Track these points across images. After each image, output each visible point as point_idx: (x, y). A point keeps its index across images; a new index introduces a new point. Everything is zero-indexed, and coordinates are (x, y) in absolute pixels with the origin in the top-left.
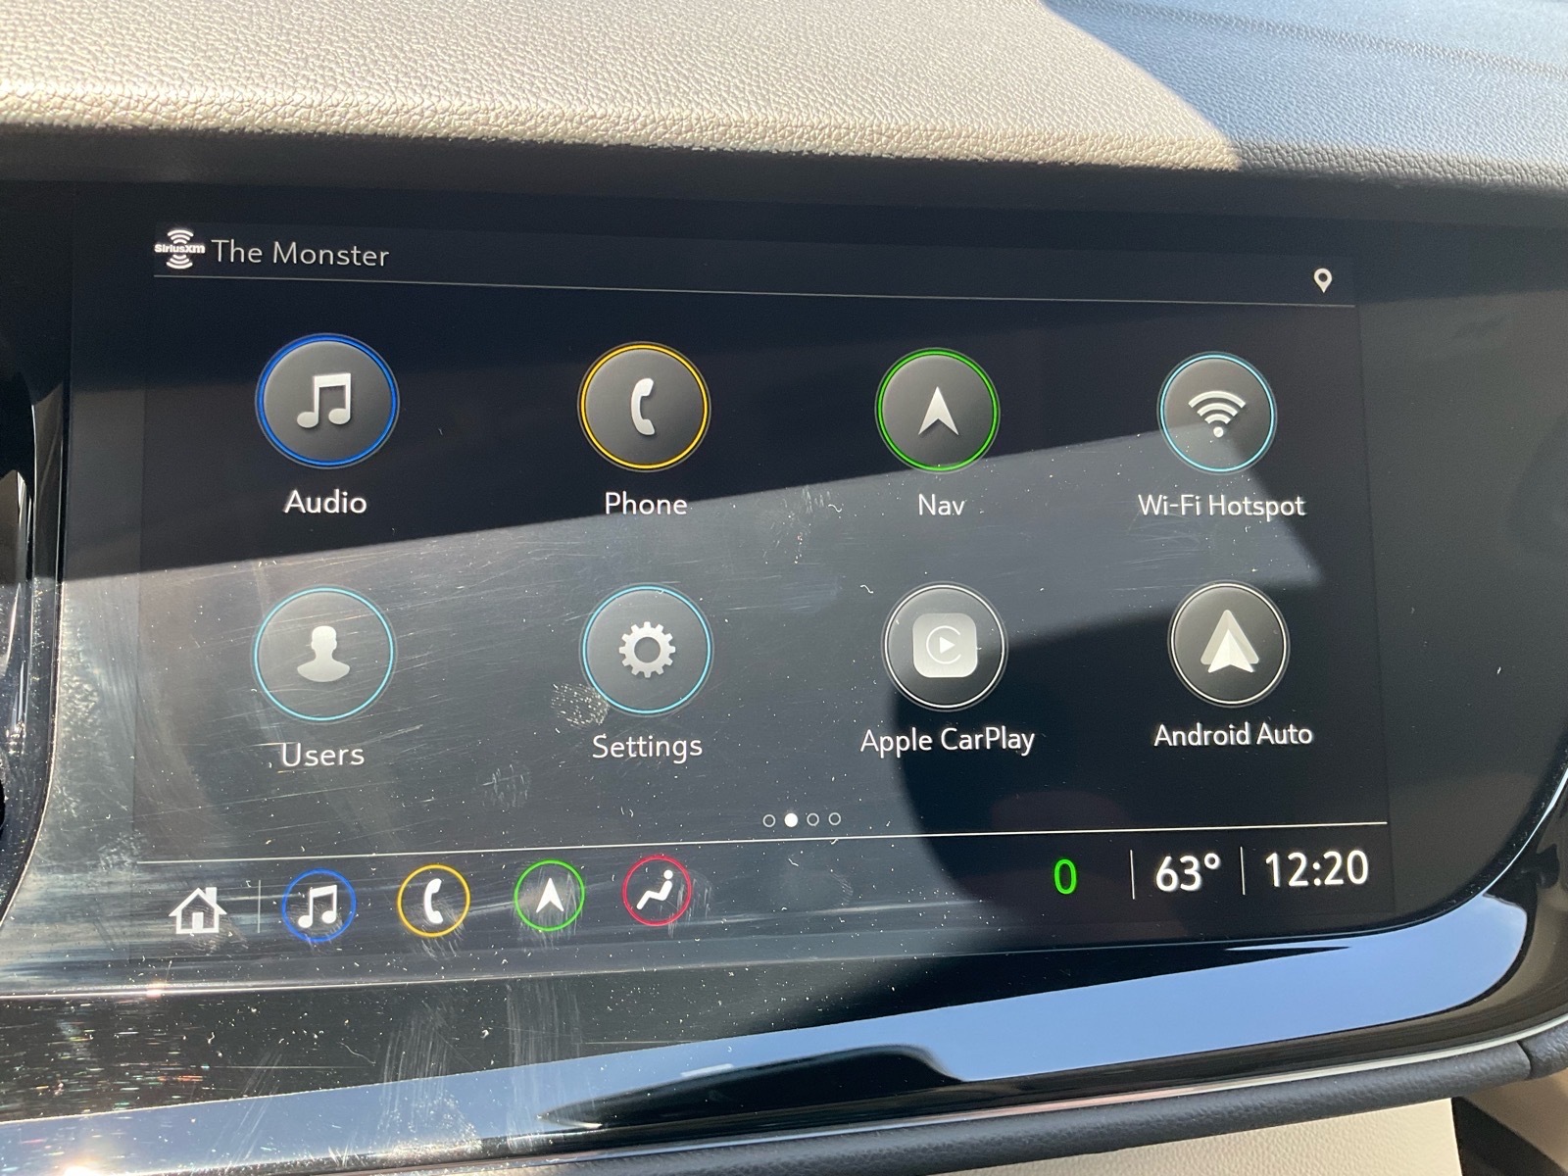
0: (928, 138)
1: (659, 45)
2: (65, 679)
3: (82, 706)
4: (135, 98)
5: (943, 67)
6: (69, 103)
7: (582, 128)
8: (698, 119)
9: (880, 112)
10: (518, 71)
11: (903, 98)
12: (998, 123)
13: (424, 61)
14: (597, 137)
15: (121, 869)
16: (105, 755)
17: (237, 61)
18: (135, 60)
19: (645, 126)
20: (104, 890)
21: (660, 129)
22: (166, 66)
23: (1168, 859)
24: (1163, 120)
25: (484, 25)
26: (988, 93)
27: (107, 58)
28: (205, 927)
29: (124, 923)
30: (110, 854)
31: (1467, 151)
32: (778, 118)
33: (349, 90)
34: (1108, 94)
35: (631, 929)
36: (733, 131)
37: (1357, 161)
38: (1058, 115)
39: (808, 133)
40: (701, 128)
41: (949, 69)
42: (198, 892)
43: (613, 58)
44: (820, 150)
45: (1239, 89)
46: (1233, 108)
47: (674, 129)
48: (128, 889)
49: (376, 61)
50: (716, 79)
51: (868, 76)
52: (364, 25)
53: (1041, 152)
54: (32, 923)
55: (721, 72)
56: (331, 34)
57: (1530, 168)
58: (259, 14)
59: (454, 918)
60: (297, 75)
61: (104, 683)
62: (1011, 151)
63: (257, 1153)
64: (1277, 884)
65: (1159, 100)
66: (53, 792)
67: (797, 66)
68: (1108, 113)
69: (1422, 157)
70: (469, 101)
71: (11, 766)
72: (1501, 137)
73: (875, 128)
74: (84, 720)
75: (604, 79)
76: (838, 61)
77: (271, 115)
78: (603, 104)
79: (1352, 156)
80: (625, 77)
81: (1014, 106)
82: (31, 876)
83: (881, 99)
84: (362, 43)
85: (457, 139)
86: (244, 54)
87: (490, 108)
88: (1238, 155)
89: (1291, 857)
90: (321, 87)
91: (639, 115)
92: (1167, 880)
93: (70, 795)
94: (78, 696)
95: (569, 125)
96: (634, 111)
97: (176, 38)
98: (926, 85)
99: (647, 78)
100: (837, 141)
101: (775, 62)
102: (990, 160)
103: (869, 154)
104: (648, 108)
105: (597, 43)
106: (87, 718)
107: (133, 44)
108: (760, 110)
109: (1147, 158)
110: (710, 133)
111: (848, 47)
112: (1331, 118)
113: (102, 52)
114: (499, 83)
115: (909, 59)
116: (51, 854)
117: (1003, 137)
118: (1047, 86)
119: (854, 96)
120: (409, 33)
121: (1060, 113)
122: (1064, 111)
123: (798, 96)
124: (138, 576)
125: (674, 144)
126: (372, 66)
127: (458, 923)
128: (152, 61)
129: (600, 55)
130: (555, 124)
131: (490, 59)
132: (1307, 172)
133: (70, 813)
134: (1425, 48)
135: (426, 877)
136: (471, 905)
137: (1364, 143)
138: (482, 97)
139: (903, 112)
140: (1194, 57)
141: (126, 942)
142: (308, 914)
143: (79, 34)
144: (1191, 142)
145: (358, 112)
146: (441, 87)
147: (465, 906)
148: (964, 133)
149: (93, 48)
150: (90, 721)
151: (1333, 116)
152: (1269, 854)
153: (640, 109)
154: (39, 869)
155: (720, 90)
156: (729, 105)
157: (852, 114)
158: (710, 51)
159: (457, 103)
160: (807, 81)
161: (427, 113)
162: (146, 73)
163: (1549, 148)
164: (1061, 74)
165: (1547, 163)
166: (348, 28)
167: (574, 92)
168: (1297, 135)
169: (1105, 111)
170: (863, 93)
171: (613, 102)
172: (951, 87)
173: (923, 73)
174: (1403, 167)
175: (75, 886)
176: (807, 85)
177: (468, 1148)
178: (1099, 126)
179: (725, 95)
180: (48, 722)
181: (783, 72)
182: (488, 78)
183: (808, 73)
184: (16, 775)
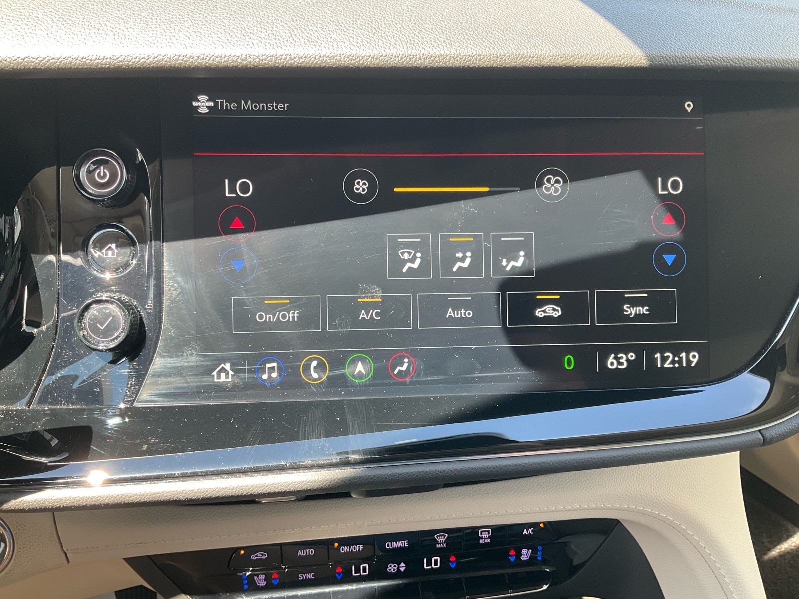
0: (517, 58)
1: (406, 22)
2: (167, 282)
3: (174, 292)
4: (206, 55)
5: (523, 26)
6: (181, 58)
7: (377, 61)
8: (423, 55)
9: (497, 47)
10: (351, 37)
11: (507, 41)
12: (546, 51)
13: (314, 34)
14: (383, 64)
15: (193, 356)
16: (184, 312)
17: (242, 37)
18: (204, 39)
19: (402, 59)
20: (186, 365)
21: (408, 60)
22: (216, 40)
23: (613, 356)
24: (617, 46)
25: (336, 16)
26: (542, 37)
27: (193, 38)
28: (226, 379)
29: (195, 377)
30: (188, 351)
31: (750, 54)
32: (455, 53)
33: (287, 49)
34: (593, 35)
35: (391, 381)
36: (437, 59)
37: (701, 61)
38: (572, 46)
39: (468, 58)
40: (424, 59)
41: (526, 27)
42: (223, 365)
43: (388, 29)
44: (472, 65)
45: (650, 29)
46: (647, 39)
47: (414, 59)
48: (195, 364)
49: (296, 35)
50: (430, 36)
51: (492, 32)
52: (289, 19)
53: (564, 62)
54: (158, 377)
55: (432, 33)
56: (277, 23)
57: (779, 60)
58: (247, 15)
59: (323, 376)
60: (266, 43)
61: (183, 283)
62: (551, 62)
63: (254, 462)
64: (659, 366)
65: (615, 36)
66: (164, 326)
67: (463, 29)
68: (593, 44)
69: (730, 57)
70: (333, 52)
71: (148, 316)
72: (766, 46)
73: (495, 55)
74: (175, 298)
75: (385, 39)
76: (480, 25)
77: (257, 60)
78: (385, 50)
79: (698, 59)
80: (394, 38)
81: (553, 43)
82: (157, 359)
83: (497, 42)
84: (289, 27)
85: (328, 67)
86: (245, 34)
87: (342, 54)
88: (648, 60)
89: (665, 355)
90: (276, 48)
91: (400, 55)
92: (612, 364)
93: (171, 328)
94: (172, 289)
95: (372, 60)
96: (398, 53)
97: (217, 28)
98: (516, 35)
99: (402, 38)
100: (480, 61)
101: (454, 27)
102: (543, 67)
103: (493, 66)
104: (403, 51)
105: (381, 22)
107: (202, 31)
108: (448, 50)
109: (609, 63)
110: (428, 60)
111: (483, 18)
112: (690, 41)
113: (191, 35)
114: (344, 43)
115: (509, 23)
116: (164, 351)
117: (548, 56)
118: (567, 32)
119: (486, 42)
120: (307, 21)
122: (574, 44)
123: (464, 43)
124: (194, 240)
125: (414, 66)
126: (294, 38)
127: (324, 378)
128: (210, 39)
129: (383, 28)
130: (367, 60)
131: (340, 32)
132: (679, 66)
133: (171, 334)
135: (311, 360)
136: (329, 371)
137: (704, 52)
138: (338, 50)
139: (507, 47)
140: (632, 15)
141: (196, 384)
142: (265, 374)
143: (181, 28)
144: (628, 56)
145: (291, 58)
146: (322, 46)
147: (326, 372)
148: (532, 56)
149: (187, 34)
150: (178, 298)
152: (656, 353)
153: (400, 52)
154: (161, 356)
155: (432, 42)
156: (436, 49)
157: (485, 50)
158: (427, 23)
159: (328, 52)
160: (467, 35)
161: (317, 57)
162: (209, 44)
163: (788, 50)
164: (573, 26)
165: (786, 57)
166: (283, 20)
167: (374, 46)
168: (674, 50)
169: (592, 43)
170: (490, 40)
171: (389, 49)
172: (527, 35)
173: (515, 29)
174: (721, 62)
175: (175, 363)
176: (467, 37)
177: (334, 461)
178: (589, 50)
179: (434, 43)
180: (161, 299)
181: (457, 32)
182: (339, 41)
183: (467, 32)
184: (150, 320)
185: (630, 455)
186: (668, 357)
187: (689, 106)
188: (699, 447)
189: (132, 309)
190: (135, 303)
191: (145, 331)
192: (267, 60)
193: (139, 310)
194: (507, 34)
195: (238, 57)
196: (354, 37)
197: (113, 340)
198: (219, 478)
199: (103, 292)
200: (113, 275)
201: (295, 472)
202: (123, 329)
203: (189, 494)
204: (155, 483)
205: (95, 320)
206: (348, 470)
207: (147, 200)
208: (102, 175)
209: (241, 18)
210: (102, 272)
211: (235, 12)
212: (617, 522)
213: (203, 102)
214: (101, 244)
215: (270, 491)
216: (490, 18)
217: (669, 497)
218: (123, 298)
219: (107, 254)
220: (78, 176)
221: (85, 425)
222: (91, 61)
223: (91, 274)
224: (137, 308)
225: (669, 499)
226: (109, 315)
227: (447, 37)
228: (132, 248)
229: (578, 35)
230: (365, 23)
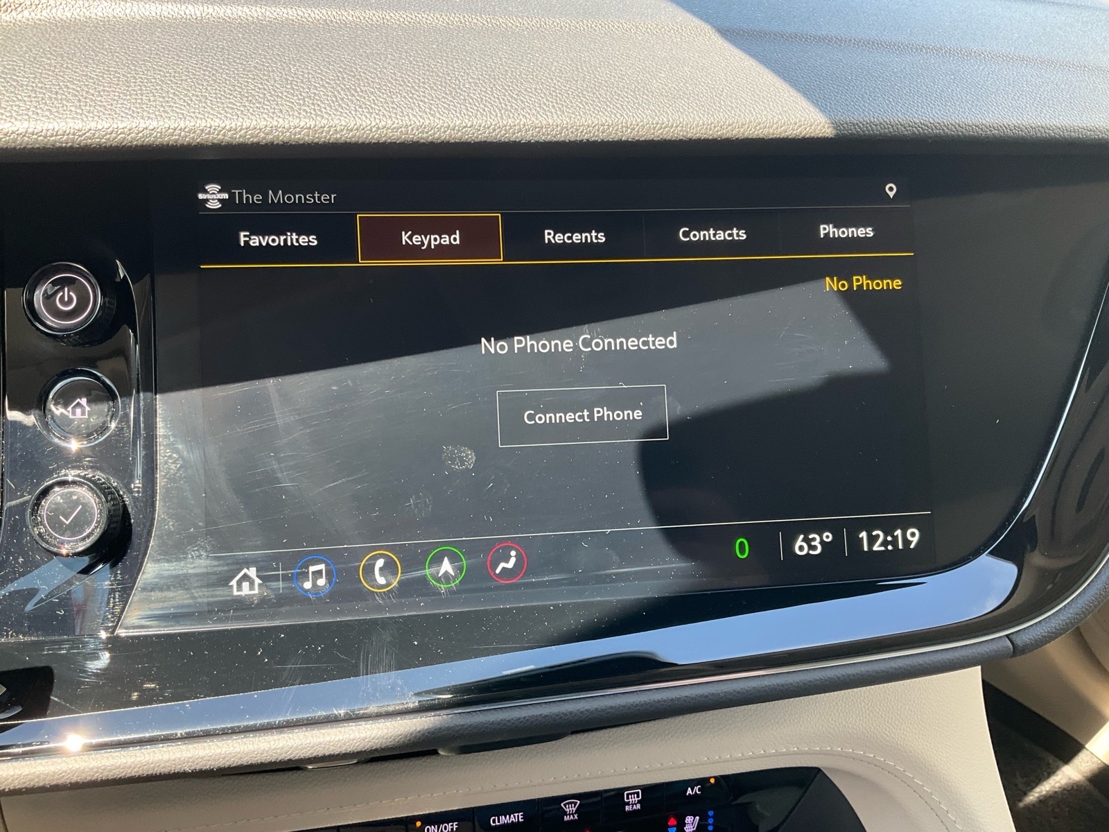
0: (654, 128)
1: (499, 79)
2: (162, 451)
3: (173, 466)
4: (213, 128)
5: (662, 83)
6: (177, 132)
7: (460, 134)
8: (524, 125)
9: (627, 114)
10: (421, 101)
11: (640, 105)
12: (694, 118)
13: (369, 97)
14: (468, 138)
15: (201, 559)
16: (188, 494)
17: (266, 102)
18: (210, 105)
19: (494, 130)
20: (191, 571)
21: (503, 132)
22: (228, 107)
23: (802, 537)
24: (790, 110)
25: (400, 72)
26: (688, 99)
27: (195, 104)
28: (250, 590)
29: (204, 590)
30: (194, 551)
31: (971, 118)
32: (569, 121)
33: (330, 118)
34: (758, 95)
35: (493, 584)
36: (544, 130)
37: (905, 128)
38: (729, 110)
39: (586, 129)
40: (526, 130)
41: (665, 85)
42: (245, 570)
43: (474, 90)
44: (593, 139)
45: (835, 86)
46: (831, 99)
47: (511, 131)
48: (205, 570)
49: (343, 99)
50: (533, 99)
51: (619, 92)
52: (333, 76)
53: (719, 133)
54: (151, 591)
55: (535, 95)
56: (315, 83)
57: (1009, 126)
58: (273, 71)
59: (393, 580)
60: (300, 109)
61: (185, 453)
62: (702, 133)
63: (293, 712)
64: (866, 549)
65: (788, 97)
66: (158, 516)
67: (578, 88)
68: (758, 108)
69: (943, 123)
70: (396, 121)
71: (134, 502)
72: (992, 107)
73: (624, 124)
74: (174, 475)
75: (470, 104)
76: (602, 84)
77: (288, 134)
78: (471, 119)
79: (901, 125)
80: (482, 101)
81: (703, 106)
82: (149, 565)
83: (626, 106)
84: (333, 88)
85: (391, 143)
86: (269, 98)
87: (409, 125)
88: (834, 128)
89: (874, 533)
90: (314, 117)
91: (491, 125)
92: (801, 548)
93: (169, 518)
94: (170, 461)
95: (452, 132)
96: (488, 122)
97: (230, 90)
98: (652, 96)
99: (494, 101)
100: (603, 133)
101: (565, 87)
102: (690, 139)
103: (621, 140)
104: (496, 120)
105: (464, 80)
106: (176, 473)
107: (207, 94)
108: (558, 118)
109: (781, 133)
110: (531, 132)
111: (606, 74)
112: (890, 101)
113: (191, 100)
114: (412, 110)
115: (642, 80)
116: (159, 551)
117: (697, 125)
118: (722, 92)
119: (611, 106)
120: (358, 79)
121: (730, 109)
122: (732, 108)
123: (580, 108)
124: (201, 389)
125: (511, 140)
126: (341, 102)
127: (395, 584)
128: (219, 105)
129: (466, 88)
130: (445, 132)
131: (405, 94)
132: (876, 135)
133: (169, 528)
134: (950, 50)
135: (376, 558)
136: (401, 573)
137: (909, 117)
138: (403, 118)
139: (640, 114)
140: (809, 66)
141: (205, 600)
142: (309, 581)
143: (177, 90)
144: (806, 122)
145: (336, 130)
146: (381, 113)
147: (397, 574)
148: (675, 125)
149: (186, 99)
150: (178, 475)
151: (891, 100)
152: (861, 532)
153: (492, 121)
154: (154, 560)
155: (535, 106)
156: (542, 116)
157: (610, 117)
158: (528, 82)
159: (390, 122)
160: (584, 97)
161: (374, 129)
162: (217, 112)
163: (1021, 113)
164: (730, 84)
165: (1019, 122)
166: (324, 78)
167: (454, 112)
168: (869, 113)
169: (756, 106)
170: (617, 103)
171: (476, 117)
172: (666, 96)
173: (650, 88)
174: (932, 129)
175: (175, 570)
176: (585, 100)
177: (411, 705)
178: (753, 115)
179: (538, 109)
180: (154, 476)
181: (570, 93)
182: (405, 106)
183: (585, 93)
184: (137, 507)
185: (831, 678)
186: (878, 536)
187: (891, 189)
188: (925, 663)
189: (112, 493)
190: (116, 484)
191: (130, 525)
192: (302, 133)
193: (121, 493)
194: (639, 95)
195: (261, 129)
196: (426, 100)
197: (84, 539)
198: (242, 738)
199: (68, 468)
200: (83, 444)
201: (354, 724)
202: (98, 522)
203: (197, 764)
204: (147, 748)
205: (57, 511)
206: (432, 718)
207: (132, 334)
208: (66, 299)
209: (264, 75)
210: (66, 439)
211: (255, 67)
212: (818, 770)
213: (214, 193)
214: (66, 398)
215: (317, 754)
216: (616, 74)
217: (887, 733)
218: (97, 477)
219: (74, 413)
220: (30, 303)
221: (42, 665)
222: (45, 137)
223: (51, 444)
224: (118, 492)
225: (887, 736)
226: (77, 503)
227: (557, 100)
228: (111, 403)
229: (737, 96)
230: (441, 82)
